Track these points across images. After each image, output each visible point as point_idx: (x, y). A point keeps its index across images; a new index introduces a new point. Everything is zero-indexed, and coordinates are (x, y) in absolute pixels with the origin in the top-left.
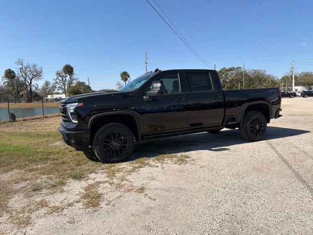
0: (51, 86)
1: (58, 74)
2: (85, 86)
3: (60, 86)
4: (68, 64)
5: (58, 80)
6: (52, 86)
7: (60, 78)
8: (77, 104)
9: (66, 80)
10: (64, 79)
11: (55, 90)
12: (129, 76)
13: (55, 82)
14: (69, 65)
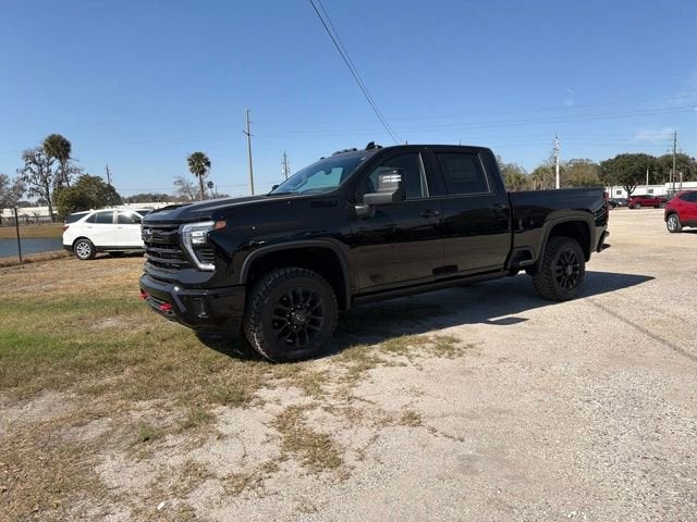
0: (10, 186)
1: (30, 157)
2: (101, 185)
3: (35, 187)
4: (57, 133)
5: (28, 172)
6: (14, 188)
7: (34, 167)
8: (211, 223)
9: (49, 171)
10: (46, 169)
11: (21, 196)
12: (208, 164)
13: (21, 176)
14: (60, 137)
